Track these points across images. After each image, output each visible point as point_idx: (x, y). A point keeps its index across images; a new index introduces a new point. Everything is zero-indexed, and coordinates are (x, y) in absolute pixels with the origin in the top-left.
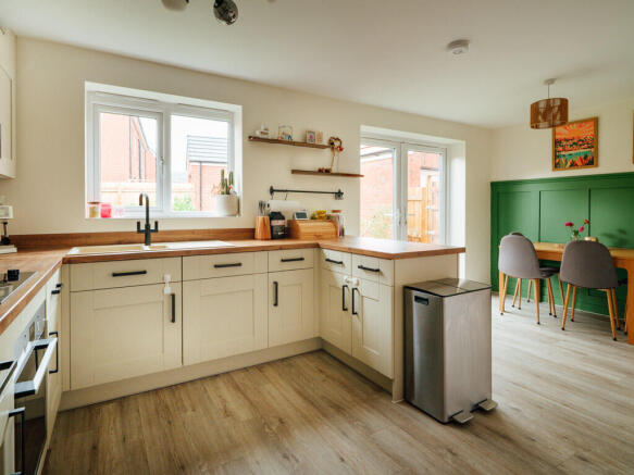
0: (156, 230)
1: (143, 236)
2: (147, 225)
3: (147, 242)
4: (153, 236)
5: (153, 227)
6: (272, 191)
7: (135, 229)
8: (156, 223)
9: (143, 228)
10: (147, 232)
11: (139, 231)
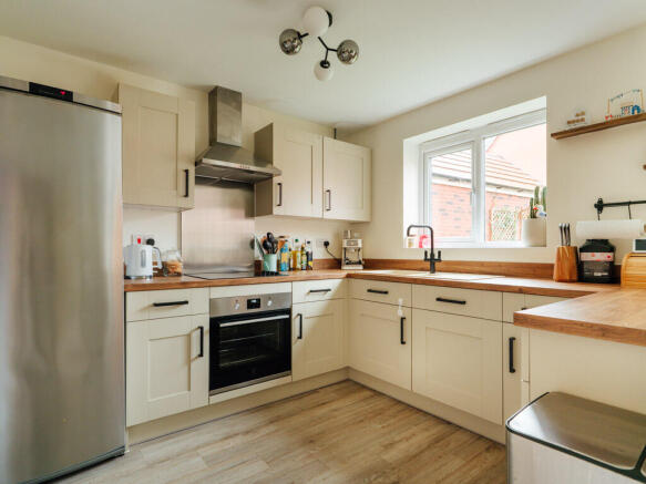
0: (439, 260)
1: (428, 265)
2: (432, 254)
3: (433, 270)
4: (437, 265)
5: (436, 257)
6: (600, 206)
7: (423, 258)
8: (439, 253)
9: (429, 257)
10: (433, 261)
11: (426, 259)
